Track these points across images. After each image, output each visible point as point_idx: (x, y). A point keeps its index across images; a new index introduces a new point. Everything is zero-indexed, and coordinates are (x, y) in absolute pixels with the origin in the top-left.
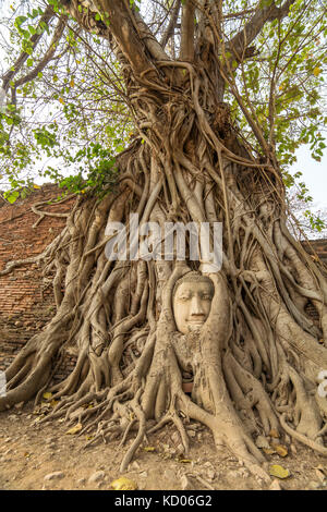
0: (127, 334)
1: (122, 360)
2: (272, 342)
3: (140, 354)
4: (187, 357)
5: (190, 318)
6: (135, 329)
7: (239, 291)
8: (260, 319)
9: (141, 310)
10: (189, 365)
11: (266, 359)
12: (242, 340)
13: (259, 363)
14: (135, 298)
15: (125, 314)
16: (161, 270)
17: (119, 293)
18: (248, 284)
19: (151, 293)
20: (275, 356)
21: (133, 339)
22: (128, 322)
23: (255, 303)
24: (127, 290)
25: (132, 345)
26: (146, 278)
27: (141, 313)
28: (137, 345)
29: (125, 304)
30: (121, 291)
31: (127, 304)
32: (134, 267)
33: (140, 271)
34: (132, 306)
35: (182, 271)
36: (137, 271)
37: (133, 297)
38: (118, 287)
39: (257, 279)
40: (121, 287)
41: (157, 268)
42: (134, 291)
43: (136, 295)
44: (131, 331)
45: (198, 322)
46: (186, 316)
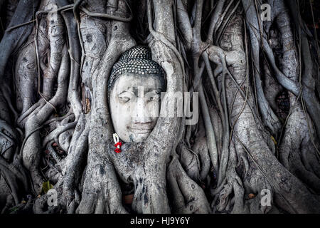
0: (43, 128)
2: (226, 144)
5: (133, 125)
7: (199, 73)
9: (59, 91)
11: (215, 161)
13: (207, 166)
14: (49, 75)
15: (35, 98)
16: (89, 38)
17: (24, 68)
18: (214, 65)
19: (74, 67)
20: (225, 160)
22: (41, 111)
23: (217, 93)
24: (35, 63)
25: (52, 142)
26: (63, 45)
27: (60, 95)
28: (60, 142)
29: (34, 82)
30: (25, 64)
31: (36, 83)
32: (41, 23)
33: (53, 34)
34: (45, 84)
35: (122, 45)
36: (47, 32)
37: (45, 72)
38: (20, 58)
39: (226, 62)
40: (25, 59)
41: (83, 34)
42: (46, 63)
43: (51, 70)
44: (48, 121)
45: (142, 131)
46: (128, 123)
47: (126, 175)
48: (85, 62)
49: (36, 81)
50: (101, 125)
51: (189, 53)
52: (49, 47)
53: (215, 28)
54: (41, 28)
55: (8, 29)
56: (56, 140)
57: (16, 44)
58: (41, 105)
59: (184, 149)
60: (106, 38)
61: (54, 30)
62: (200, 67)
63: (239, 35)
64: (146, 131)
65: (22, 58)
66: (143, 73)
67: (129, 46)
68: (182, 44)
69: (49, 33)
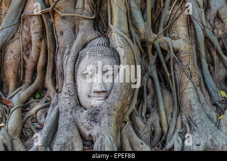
1: (22, 133)
4: (88, 129)
5: (92, 94)
6: (33, 100)
7: (153, 59)
8: (171, 91)
10: (90, 135)
11: (165, 129)
12: (148, 112)
13: (158, 134)
14: (30, 64)
15: (19, 83)
17: (11, 59)
22: (23, 93)
23: (168, 75)
24: (19, 55)
25: (31, 118)
26: (41, 40)
27: (39, 82)
28: (38, 118)
29: (18, 71)
30: (12, 56)
31: (19, 71)
32: (25, 23)
33: (34, 31)
34: (27, 73)
35: (87, 37)
37: (26, 62)
38: (9, 51)
39: (173, 49)
40: (12, 52)
41: (57, 30)
42: (28, 55)
43: (32, 61)
44: (29, 102)
45: (99, 99)
46: (88, 93)
47: (87, 133)
48: (58, 52)
50: (69, 96)
51: (144, 43)
52: (30, 42)
53: (164, 22)
54: (25, 27)
56: (34, 116)
57: (5, 39)
58: (24, 89)
60: (75, 33)
61: (34, 29)
62: (154, 55)
63: (184, 26)
64: (102, 98)
66: (100, 55)
67: (93, 37)
68: (136, 36)
69: (31, 31)
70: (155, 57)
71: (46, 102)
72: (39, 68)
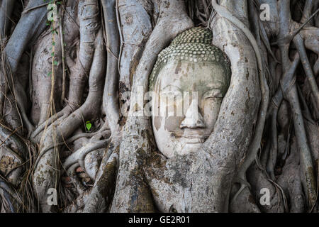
0: (65, 145)
3: (92, 182)
5: (179, 132)
6: (80, 134)
7: (290, 69)
12: (279, 164)
14: (76, 73)
15: (58, 104)
17: (43, 63)
19: (111, 60)
21: (77, 155)
22: (64, 122)
24: (58, 56)
25: (75, 165)
26: (97, 32)
27: (92, 103)
28: (86, 165)
30: (46, 57)
31: (60, 85)
33: (83, 17)
34: (71, 88)
35: (172, 26)
36: (77, 14)
37: (71, 69)
38: (40, 50)
40: (45, 51)
41: (121, 13)
42: (74, 57)
43: (80, 67)
44: (73, 138)
45: (190, 141)
46: (171, 129)
47: (168, 203)
48: (124, 53)
49: (60, 82)
50: (136, 134)
52: (78, 35)
54: (68, 9)
55: (25, 11)
56: (80, 162)
57: (34, 30)
58: (65, 115)
59: (261, 178)
60: (152, 19)
61: (84, 11)
62: (292, 60)
64: (197, 140)
65: (42, 49)
66: (195, 60)
67: (183, 28)
68: (262, 25)
69: (79, 15)
70: (294, 64)
71: (102, 138)
72: (92, 80)
